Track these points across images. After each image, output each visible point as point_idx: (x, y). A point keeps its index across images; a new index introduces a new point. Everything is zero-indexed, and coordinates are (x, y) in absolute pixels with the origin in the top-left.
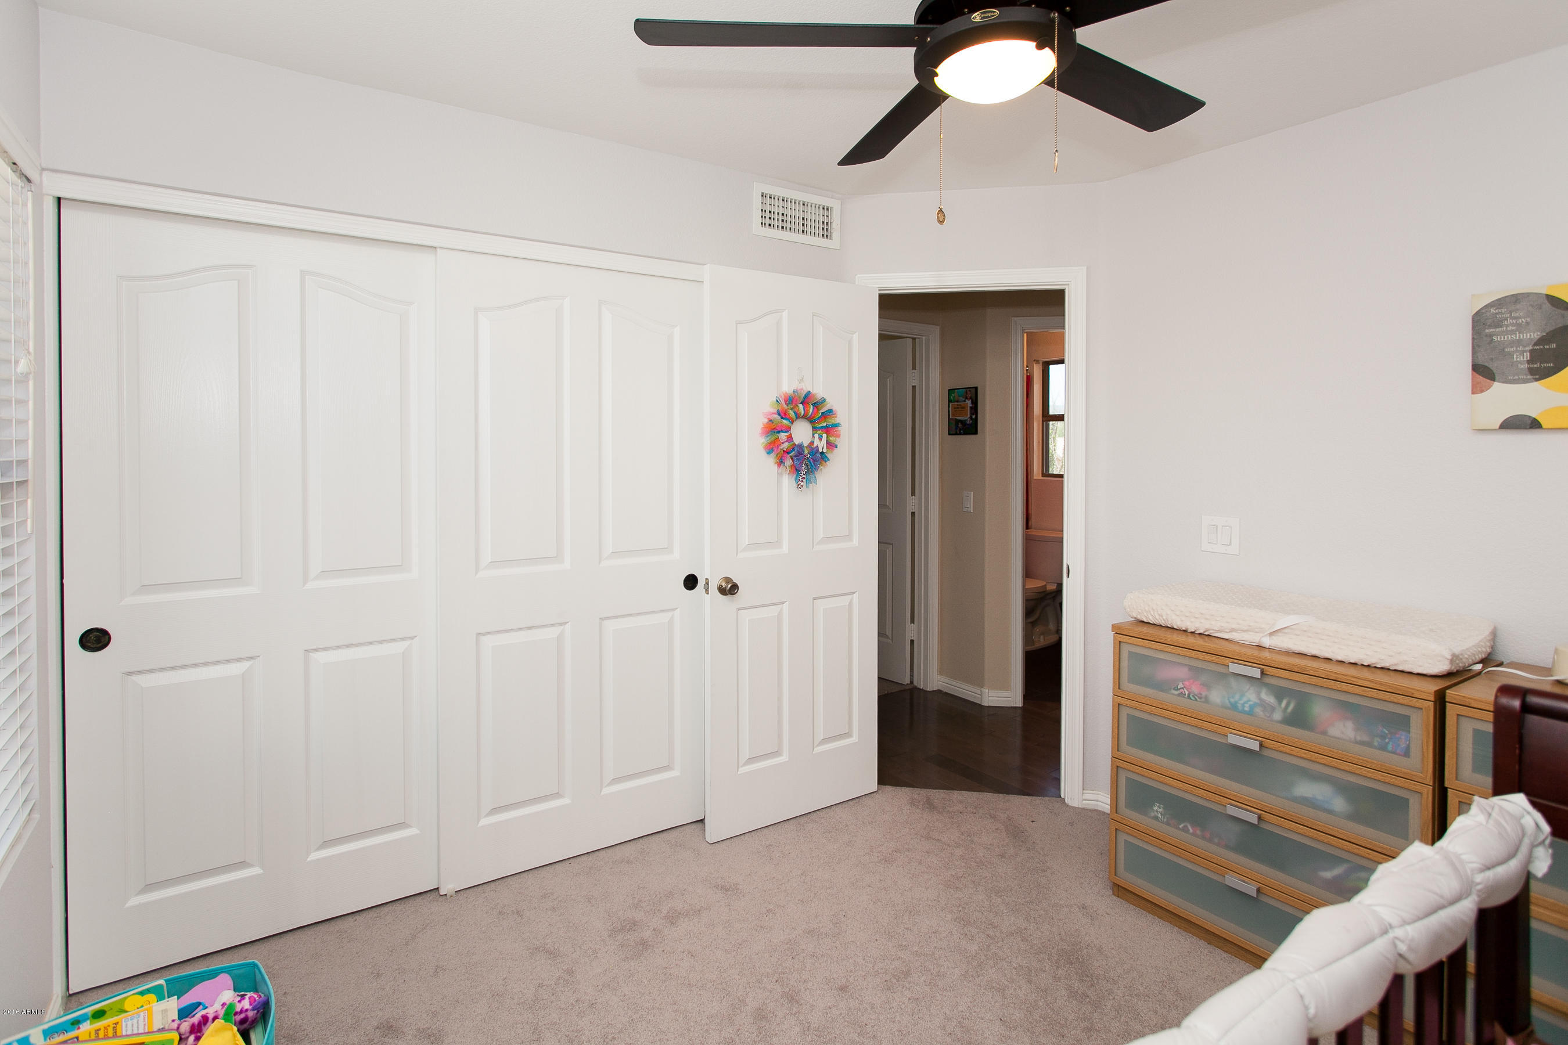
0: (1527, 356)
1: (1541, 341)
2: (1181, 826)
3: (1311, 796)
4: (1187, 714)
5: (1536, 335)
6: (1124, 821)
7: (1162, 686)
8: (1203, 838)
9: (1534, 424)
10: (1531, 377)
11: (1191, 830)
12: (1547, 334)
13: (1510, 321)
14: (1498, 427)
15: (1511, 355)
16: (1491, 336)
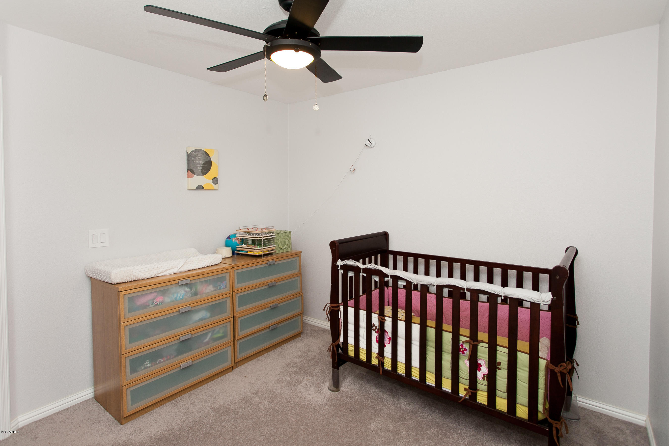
0: (201, 168)
1: (204, 164)
2: (158, 363)
3: (202, 317)
4: (160, 312)
5: (203, 162)
6: (132, 381)
7: (145, 306)
8: (167, 360)
9: (203, 188)
10: (202, 174)
11: (162, 360)
12: (205, 162)
13: (197, 157)
14: (195, 189)
15: (198, 167)
16: (193, 160)
